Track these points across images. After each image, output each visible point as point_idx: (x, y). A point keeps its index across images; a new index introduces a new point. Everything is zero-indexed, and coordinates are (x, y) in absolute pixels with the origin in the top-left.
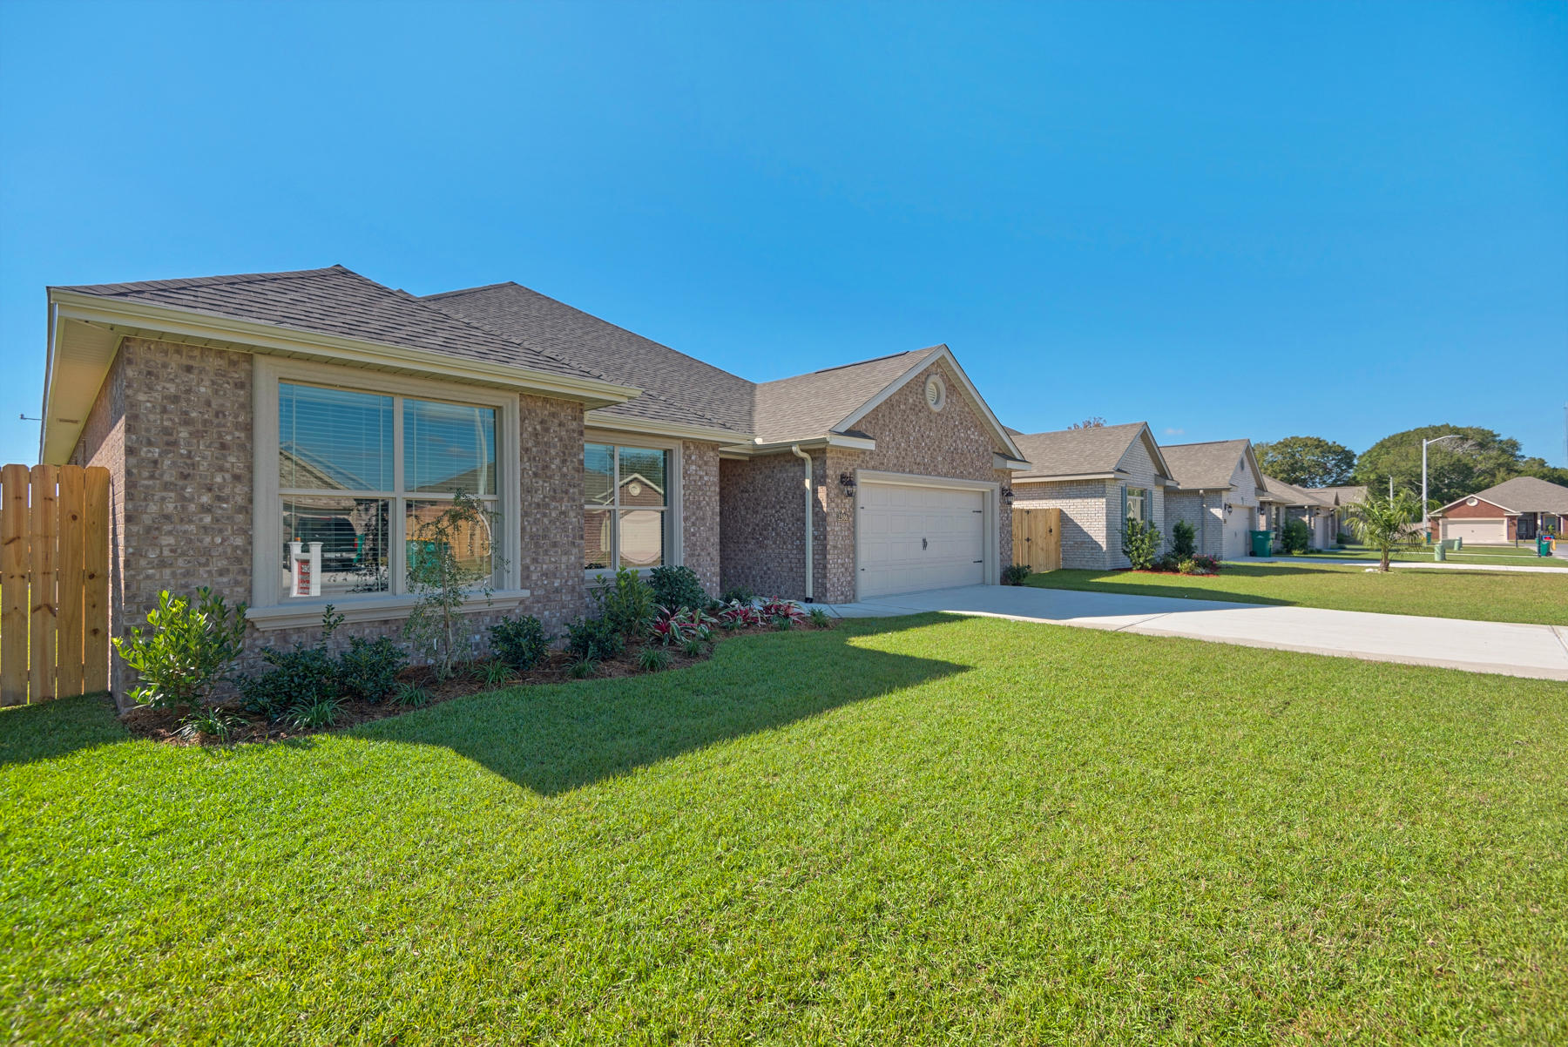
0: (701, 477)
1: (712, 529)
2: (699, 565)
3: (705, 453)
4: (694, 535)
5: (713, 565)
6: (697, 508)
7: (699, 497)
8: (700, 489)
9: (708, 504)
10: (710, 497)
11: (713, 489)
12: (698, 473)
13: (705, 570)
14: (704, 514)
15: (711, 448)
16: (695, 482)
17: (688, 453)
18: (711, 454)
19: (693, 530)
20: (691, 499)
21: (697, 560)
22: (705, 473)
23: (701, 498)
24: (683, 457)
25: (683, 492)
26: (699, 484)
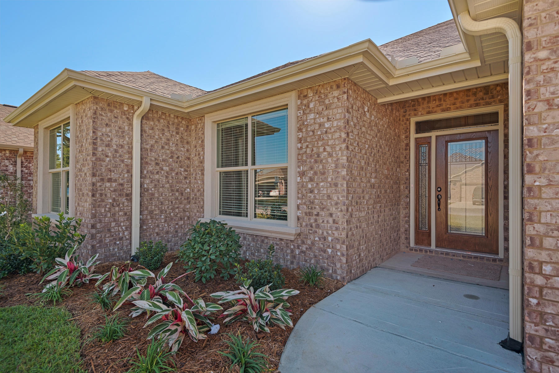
0: (321, 125)
1: (336, 185)
2: (318, 226)
3: (326, 96)
4: (312, 191)
5: (337, 229)
6: (316, 162)
7: (318, 148)
8: (320, 138)
9: (330, 155)
10: (333, 147)
11: (337, 135)
12: (318, 121)
13: (325, 234)
14: (324, 168)
15: (335, 87)
16: (313, 131)
17: (305, 102)
18: (336, 93)
19: (310, 186)
20: (309, 151)
21: (316, 220)
22: (325, 119)
23: (321, 149)
24: (299, 109)
25: (299, 145)
26: (319, 133)
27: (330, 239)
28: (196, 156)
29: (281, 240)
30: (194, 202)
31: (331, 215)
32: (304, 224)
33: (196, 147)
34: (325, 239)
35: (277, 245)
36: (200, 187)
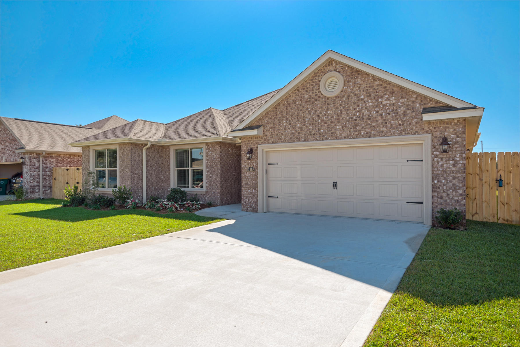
0: (213, 156)
1: (218, 175)
2: (213, 189)
3: (215, 146)
5: (218, 189)
6: (212, 167)
7: (213, 163)
8: (213, 160)
9: (216, 166)
10: (217, 163)
11: (218, 160)
12: (212, 154)
13: (215, 191)
14: (214, 170)
15: (217, 144)
16: (211, 158)
17: (208, 147)
18: (217, 146)
19: (210, 176)
20: (210, 164)
21: (212, 187)
22: (215, 154)
23: (213, 164)
24: (207, 149)
25: (207, 162)
26: (213, 158)
27: (216, 192)
28: (166, 162)
29: (201, 194)
30: (165, 182)
31: (216, 185)
32: (209, 188)
33: (166, 158)
34: (215, 193)
35: (200, 196)
36: (168, 176)
